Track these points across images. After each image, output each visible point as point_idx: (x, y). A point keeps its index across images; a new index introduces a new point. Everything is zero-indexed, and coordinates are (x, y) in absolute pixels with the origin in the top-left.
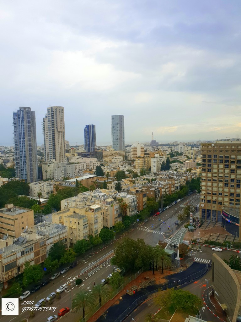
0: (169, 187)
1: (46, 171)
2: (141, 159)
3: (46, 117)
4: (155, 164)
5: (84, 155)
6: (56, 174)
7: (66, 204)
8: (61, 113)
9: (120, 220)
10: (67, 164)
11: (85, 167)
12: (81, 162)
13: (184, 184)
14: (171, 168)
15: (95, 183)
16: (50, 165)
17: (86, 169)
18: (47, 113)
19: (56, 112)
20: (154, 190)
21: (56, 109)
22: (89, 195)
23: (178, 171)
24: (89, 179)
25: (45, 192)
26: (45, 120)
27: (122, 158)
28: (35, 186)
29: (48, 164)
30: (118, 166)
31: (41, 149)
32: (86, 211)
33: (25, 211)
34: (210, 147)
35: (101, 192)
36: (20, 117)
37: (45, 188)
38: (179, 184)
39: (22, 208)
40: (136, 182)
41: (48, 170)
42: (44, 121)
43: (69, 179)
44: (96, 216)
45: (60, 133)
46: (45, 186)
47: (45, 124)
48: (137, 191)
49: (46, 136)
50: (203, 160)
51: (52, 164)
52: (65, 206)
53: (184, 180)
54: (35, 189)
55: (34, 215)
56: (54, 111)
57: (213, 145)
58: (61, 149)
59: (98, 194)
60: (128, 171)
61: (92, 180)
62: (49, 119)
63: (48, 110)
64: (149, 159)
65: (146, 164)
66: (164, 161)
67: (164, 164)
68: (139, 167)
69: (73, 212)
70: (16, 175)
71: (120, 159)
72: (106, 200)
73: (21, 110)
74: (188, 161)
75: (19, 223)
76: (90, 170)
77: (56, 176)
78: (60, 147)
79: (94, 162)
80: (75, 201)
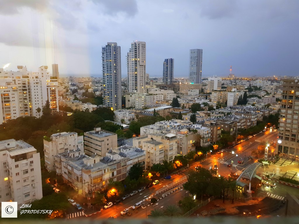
0: (245, 122)
1: (129, 101)
2: (218, 93)
3: (130, 51)
4: (231, 98)
5: (162, 87)
6: (137, 104)
7: (145, 131)
8: (143, 48)
9: (193, 149)
10: (147, 95)
11: (162, 99)
12: (159, 94)
13: (261, 119)
14: (248, 103)
15: (171, 113)
16: (132, 95)
17: (163, 101)
18: (131, 48)
19: (139, 47)
20: (230, 124)
21: (139, 45)
22: (165, 124)
23: (255, 106)
24: (166, 110)
25: (128, 119)
26: (129, 55)
27: (198, 91)
28: (119, 113)
29: (131, 95)
30: (194, 99)
32: (163, 138)
33: (110, 134)
34: (292, 83)
35: (176, 123)
36: (108, 51)
37: (127, 115)
38: (256, 119)
39: (108, 131)
40: (211, 115)
41: (130, 100)
42: (128, 56)
43: (148, 109)
44: (171, 143)
45: (142, 67)
46: (127, 113)
47: (129, 58)
48: (212, 124)
49: (129, 68)
50: (284, 96)
51: (134, 95)
52: (144, 132)
53: (261, 116)
54: (119, 115)
55: (118, 138)
56: (137, 46)
57: (296, 81)
58: (142, 81)
59: (174, 124)
60: (204, 103)
61: (168, 111)
62: (132, 53)
63: (132, 45)
64: (225, 93)
65: (222, 97)
66: (241, 95)
67: (241, 98)
68: (215, 100)
69: (150, 138)
70: (103, 103)
71: (196, 92)
72: (180, 130)
73: (109, 46)
74: (267, 96)
75: (105, 145)
76: (167, 101)
77: (137, 106)
78: (141, 79)
79: (170, 94)
80: (152, 129)
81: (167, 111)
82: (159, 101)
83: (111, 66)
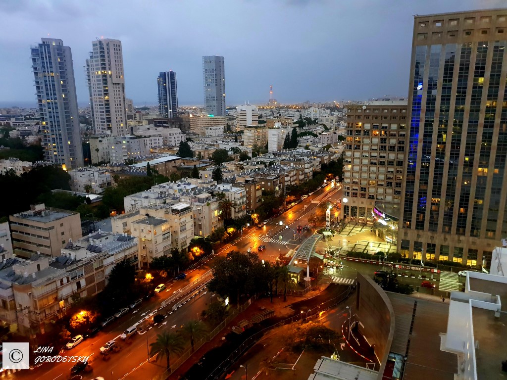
0: (296, 175)
1: (97, 150)
2: (253, 131)
3: (91, 57)
4: (275, 138)
5: (159, 122)
6: (114, 155)
8: (116, 52)
9: (221, 225)
10: (131, 138)
11: (161, 144)
12: (154, 136)
13: (318, 169)
14: (299, 145)
15: (178, 168)
16: (102, 139)
17: (163, 147)
18: (92, 51)
19: (108, 49)
20: (274, 179)
21: (108, 45)
22: (169, 188)
23: (310, 149)
24: (169, 163)
25: (98, 184)
26: (90, 64)
27: (221, 129)
28: (80, 174)
29: (100, 139)
30: (216, 142)
31: (86, 112)
32: (167, 213)
33: (65, 215)
34: (359, 111)
35: (189, 184)
36: (44, 56)
37: (96, 178)
38: (311, 169)
39: (59, 210)
40: (244, 167)
41: (100, 148)
42: (88, 65)
43: (136, 163)
44: (183, 219)
45: (117, 86)
46: (96, 174)
47: (90, 69)
48: (247, 181)
49: (92, 90)
50: (348, 131)
51: (106, 139)
52: (132, 205)
53: (318, 164)
54: (79, 179)
55: (81, 221)
56: (105, 47)
57: (364, 107)
58: (120, 113)
59: (185, 187)
60: (233, 149)
61: (174, 165)
62: (96, 61)
63: (94, 45)
64: (264, 130)
65: (261, 138)
66: (289, 133)
67: (289, 138)
68: (249, 143)
69: (144, 214)
70: (45, 156)
71: (219, 130)
72: (198, 196)
73: (45, 44)
74: (326, 134)
75: (57, 234)
76: (171, 148)
77: (114, 158)
78: (117, 110)
79: (175, 135)
80: (147, 197)
81: (171, 165)
82: (155, 148)
83: (54, 85)
